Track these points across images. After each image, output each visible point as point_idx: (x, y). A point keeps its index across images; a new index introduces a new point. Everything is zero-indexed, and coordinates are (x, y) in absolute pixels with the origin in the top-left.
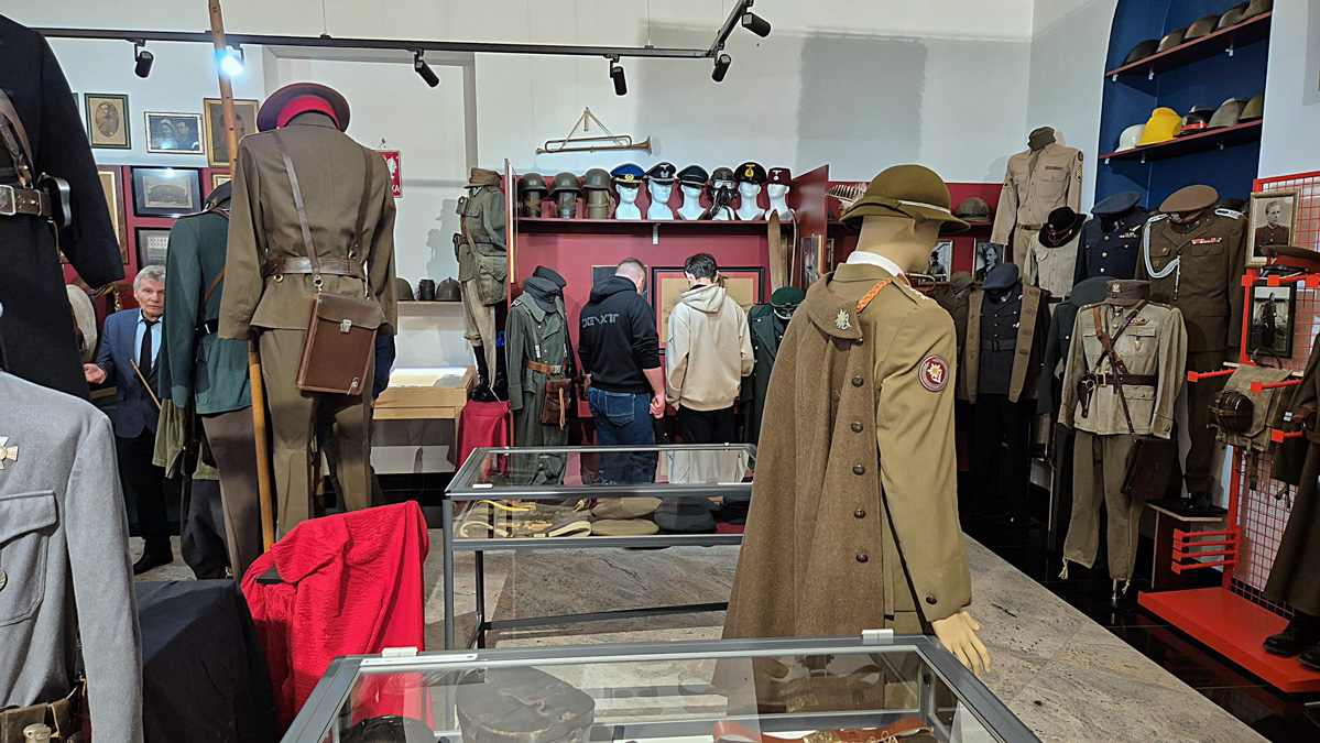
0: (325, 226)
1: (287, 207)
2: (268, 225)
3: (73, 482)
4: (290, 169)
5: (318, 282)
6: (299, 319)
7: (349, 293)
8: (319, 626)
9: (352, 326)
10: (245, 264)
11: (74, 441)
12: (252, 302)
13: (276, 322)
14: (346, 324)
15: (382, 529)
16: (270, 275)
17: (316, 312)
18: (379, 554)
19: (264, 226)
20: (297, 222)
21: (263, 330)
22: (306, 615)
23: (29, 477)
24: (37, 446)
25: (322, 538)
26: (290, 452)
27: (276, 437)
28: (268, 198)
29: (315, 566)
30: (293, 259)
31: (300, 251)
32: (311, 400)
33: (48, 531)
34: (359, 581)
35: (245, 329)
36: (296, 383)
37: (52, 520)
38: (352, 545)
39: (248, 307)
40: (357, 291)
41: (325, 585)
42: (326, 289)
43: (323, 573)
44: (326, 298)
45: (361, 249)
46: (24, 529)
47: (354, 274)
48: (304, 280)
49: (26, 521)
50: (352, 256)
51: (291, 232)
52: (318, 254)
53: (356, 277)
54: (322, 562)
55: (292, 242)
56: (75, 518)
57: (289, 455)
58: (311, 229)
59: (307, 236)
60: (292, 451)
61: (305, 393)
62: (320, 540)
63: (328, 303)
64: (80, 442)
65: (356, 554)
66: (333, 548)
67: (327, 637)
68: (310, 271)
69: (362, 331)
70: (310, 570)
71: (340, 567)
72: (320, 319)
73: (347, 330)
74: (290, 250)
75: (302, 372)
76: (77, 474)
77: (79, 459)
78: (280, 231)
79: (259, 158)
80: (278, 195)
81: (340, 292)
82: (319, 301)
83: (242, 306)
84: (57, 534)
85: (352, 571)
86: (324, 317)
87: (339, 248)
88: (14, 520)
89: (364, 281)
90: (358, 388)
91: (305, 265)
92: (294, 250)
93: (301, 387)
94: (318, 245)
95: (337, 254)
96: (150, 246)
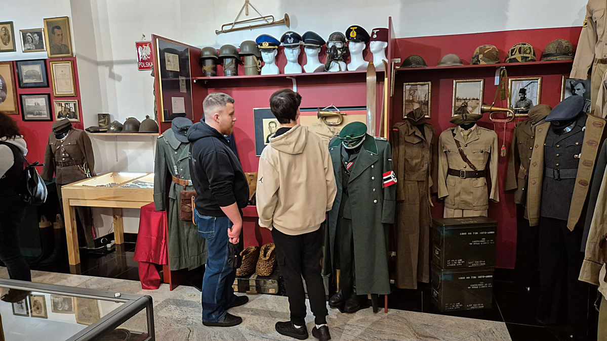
96: (27, 104)
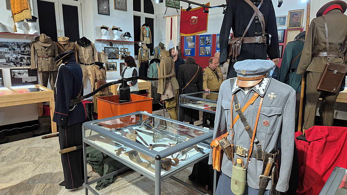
0: (334, 42)
1: (323, 38)
2: (316, 43)
3: (286, 105)
4: (326, 26)
5: (329, 59)
6: (321, 69)
7: (338, 62)
8: (315, 155)
9: (337, 72)
10: (307, 54)
11: (288, 96)
12: (307, 64)
13: (314, 70)
14: (336, 72)
15: (339, 133)
16: (314, 57)
17: (327, 68)
18: (337, 140)
19: (315, 43)
20: (325, 42)
21: (309, 72)
22: (312, 151)
23: (278, 102)
24: (280, 96)
25: (320, 131)
26: (311, 106)
27: (307, 101)
28: (318, 35)
29: (317, 139)
30: (322, 52)
31: (325, 50)
32: (320, 93)
33: (279, 115)
34: (329, 146)
35: (304, 71)
36: (317, 87)
37: (281, 113)
38: (328, 136)
39: (306, 66)
40: (340, 62)
41: (319, 145)
42: (331, 61)
43: (319, 141)
44: (331, 64)
45: (343, 49)
46: (275, 114)
47: (340, 57)
48: (324, 58)
49: (276, 112)
50: (340, 51)
51: (323, 45)
52: (330, 51)
53: (340, 58)
54: (319, 138)
55: (322, 48)
56: (286, 114)
57: (310, 107)
58: (329, 44)
59: (328, 45)
60: (312, 106)
61: (318, 90)
62: (319, 132)
63: (331, 65)
64: (289, 96)
65: (330, 138)
66: (324, 135)
67: (317, 159)
68: (327, 56)
69: (341, 74)
70: (315, 139)
71: (324, 141)
72: (328, 70)
73: (335, 73)
74: (321, 50)
75: (319, 84)
76: (288, 103)
77: (289, 100)
78: (320, 45)
79: (317, 24)
80: (321, 34)
81: (335, 62)
82: (328, 64)
83: (305, 65)
84: (281, 116)
85: (327, 143)
86: (329, 69)
87: (337, 49)
88: (273, 111)
89: (343, 59)
90: (335, 91)
91: (325, 54)
92: (322, 50)
93: (318, 89)
94: (331, 48)
95: (336, 51)
